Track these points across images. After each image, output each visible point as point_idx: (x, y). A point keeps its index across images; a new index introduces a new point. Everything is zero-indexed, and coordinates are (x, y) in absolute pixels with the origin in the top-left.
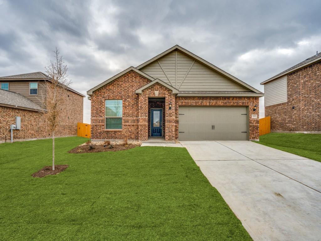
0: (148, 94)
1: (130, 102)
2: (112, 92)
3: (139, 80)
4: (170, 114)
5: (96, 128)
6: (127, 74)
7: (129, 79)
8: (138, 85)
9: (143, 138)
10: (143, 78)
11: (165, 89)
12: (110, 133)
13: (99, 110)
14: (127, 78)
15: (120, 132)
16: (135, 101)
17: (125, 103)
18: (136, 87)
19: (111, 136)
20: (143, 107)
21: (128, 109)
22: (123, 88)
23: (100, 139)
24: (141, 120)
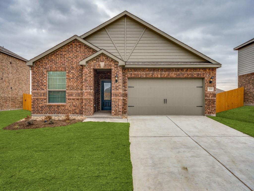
0: (93, 66)
1: (75, 74)
2: (54, 63)
3: (84, 50)
4: (116, 87)
5: (37, 102)
6: (70, 43)
7: (73, 49)
8: (83, 56)
9: (88, 113)
10: (88, 47)
11: (111, 60)
12: (53, 108)
13: (41, 83)
14: (71, 47)
15: (63, 106)
16: (80, 73)
17: (69, 75)
18: (80, 57)
19: (54, 111)
20: (88, 79)
21: (72, 81)
22: (67, 59)
23: (42, 113)
24: (85, 94)
